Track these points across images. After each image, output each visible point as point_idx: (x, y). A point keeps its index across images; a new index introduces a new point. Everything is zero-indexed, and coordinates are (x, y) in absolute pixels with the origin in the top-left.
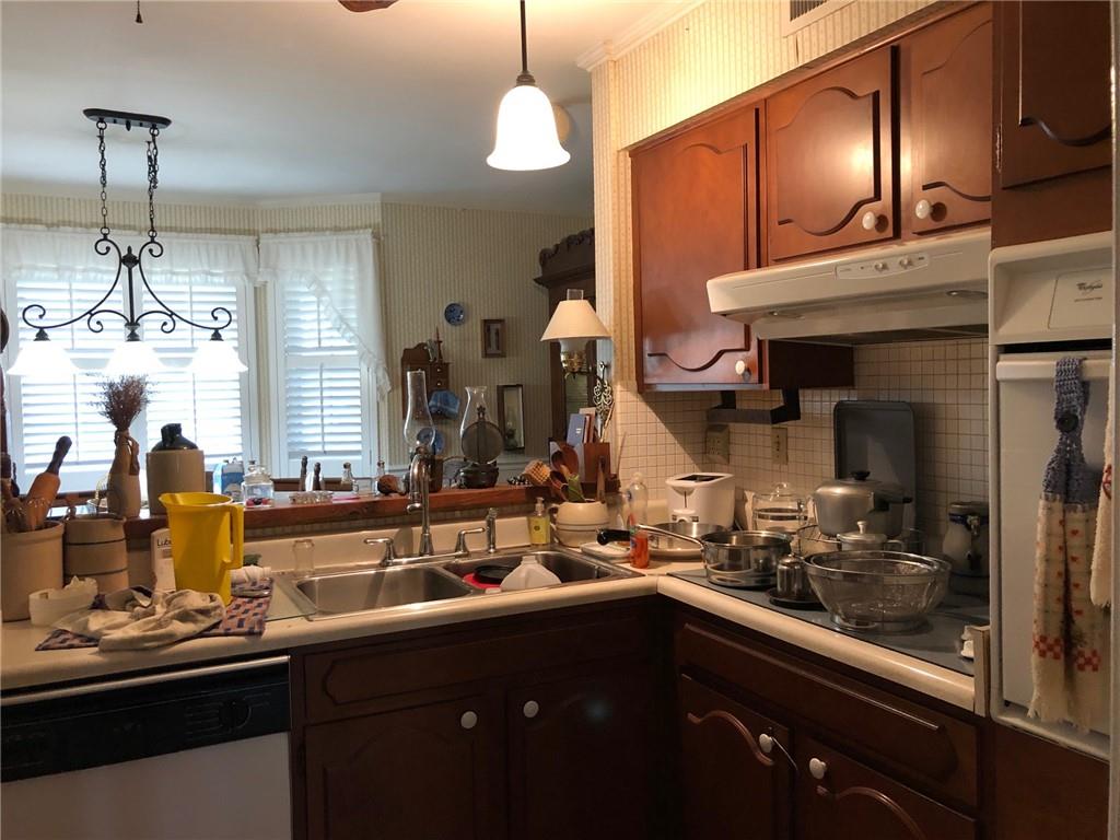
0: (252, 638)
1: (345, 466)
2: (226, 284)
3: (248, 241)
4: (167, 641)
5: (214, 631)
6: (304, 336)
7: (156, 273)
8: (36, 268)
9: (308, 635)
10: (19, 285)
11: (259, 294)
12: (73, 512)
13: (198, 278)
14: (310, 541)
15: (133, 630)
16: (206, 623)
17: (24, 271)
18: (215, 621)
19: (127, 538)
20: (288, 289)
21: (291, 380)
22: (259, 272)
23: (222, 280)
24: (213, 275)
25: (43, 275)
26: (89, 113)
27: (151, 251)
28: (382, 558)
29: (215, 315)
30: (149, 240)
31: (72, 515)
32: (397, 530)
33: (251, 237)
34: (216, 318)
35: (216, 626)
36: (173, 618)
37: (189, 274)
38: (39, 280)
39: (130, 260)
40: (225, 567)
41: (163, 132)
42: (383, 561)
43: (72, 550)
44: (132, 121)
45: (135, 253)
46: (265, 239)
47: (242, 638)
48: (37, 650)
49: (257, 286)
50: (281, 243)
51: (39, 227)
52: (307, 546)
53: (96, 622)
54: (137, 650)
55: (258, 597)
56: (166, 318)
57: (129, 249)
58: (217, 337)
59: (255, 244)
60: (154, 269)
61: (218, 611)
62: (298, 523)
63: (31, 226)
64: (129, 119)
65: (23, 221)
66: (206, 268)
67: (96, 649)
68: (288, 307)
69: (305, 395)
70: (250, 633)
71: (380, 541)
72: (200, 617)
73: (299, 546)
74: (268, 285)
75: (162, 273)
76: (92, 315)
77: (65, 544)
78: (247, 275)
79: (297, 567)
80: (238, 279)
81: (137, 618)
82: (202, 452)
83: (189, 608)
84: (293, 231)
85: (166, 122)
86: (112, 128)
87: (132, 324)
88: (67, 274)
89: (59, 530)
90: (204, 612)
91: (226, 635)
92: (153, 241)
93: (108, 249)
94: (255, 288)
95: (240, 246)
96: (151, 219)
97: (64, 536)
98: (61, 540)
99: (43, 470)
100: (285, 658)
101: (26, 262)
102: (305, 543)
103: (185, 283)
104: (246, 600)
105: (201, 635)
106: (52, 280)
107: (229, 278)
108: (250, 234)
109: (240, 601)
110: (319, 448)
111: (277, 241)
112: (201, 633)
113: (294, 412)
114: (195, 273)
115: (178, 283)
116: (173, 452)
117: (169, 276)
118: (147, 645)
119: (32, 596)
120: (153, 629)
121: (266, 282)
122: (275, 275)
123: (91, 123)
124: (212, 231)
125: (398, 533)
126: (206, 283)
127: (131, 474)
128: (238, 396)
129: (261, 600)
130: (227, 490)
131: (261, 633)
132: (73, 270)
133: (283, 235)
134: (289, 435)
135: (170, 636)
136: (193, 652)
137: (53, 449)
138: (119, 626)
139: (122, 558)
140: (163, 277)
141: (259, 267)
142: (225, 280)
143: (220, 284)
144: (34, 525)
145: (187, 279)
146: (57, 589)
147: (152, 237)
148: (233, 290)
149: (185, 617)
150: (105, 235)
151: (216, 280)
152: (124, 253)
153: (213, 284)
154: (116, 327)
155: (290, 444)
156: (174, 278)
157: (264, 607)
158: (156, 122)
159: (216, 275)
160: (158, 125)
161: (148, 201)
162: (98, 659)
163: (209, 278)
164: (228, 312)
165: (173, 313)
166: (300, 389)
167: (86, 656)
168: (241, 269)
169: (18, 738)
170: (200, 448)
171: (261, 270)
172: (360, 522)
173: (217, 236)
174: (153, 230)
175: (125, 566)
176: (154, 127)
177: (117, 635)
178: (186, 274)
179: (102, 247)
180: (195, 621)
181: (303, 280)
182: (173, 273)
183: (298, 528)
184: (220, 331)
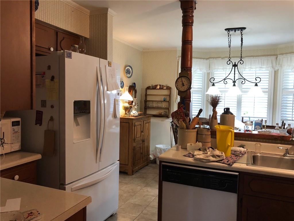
0: (229, 166)
1: (289, 125)
2: (266, 70)
3: (274, 58)
4: (208, 161)
5: (221, 162)
6: (289, 84)
7: (247, 68)
8: (218, 69)
9: (245, 169)
10: (215, 73)
11: (276, 73)
12: (200, 126)
13: (258, 69)
14: (260, 144)
15: (202, 157)
16: (218, 159)
17: (216, 70)
18: (221, 159)
19: (211, 134)
20: (285, 71)
21: (284, 98)
22: (276, 66)
23: (265, 69)
24: (262, 68)
25: (220, 70)
26: (226, 30)
27: (240, 63)
28: (284, 153)
29: (256, 79)
30: (240, 60)
31: (200, 127)
32: (291, 146)
33: (275, 57)
34: (256, 80)
35: (221, 160)
36: (211, 156)
37: (256, 68)
38: (219, 71)
39: (235, 65)
40: (229, 146)
41: (244, 31)
42: (284, 154)
43: (199, 135)
44: (236, 30)
45: (236, 64)
46: (279, 57)
47: (226, 165)
48: (183, 156)
49: (276, 70)
50: (284, 57)
51: (220, 59)
52: (259, 145)
53: (196, 153)
54: (200, 161)
55: (238, 156)
56: (243, 80)
57: (235, 63)
58: (256, 85)
59: (276, 58)
60: (246, 67)
61: (222, 157)
62: (258, 138)
63: (218, 59)
64: (235, 29)
65: (217, 58)
66: (260, 66)
67: (193, 159)
68: (285, 76)
69: (288, 102)
70: (229, 164)
71: (281, 148)
72: (217, 157)
73: (256, 145)
74: (279, 70)
75: (248, 68)
76: (225, 80)
77: (197, 134)
78: (273, 67)
79: (255, 151)
80: (269, 69)
81: (204, 154)
82: (234, 116)
83: (215, 154)
84: (288, 53)
85: (245, 28)
86: (231, 32)
87: (234, 82)
88: (225, 70)
89: (196, 130)
90: (219, 156)
91: (223, 163)
92: (241, 60)
93: (230, 63)
94: (275, 71)
95: (271, 59)
96: (241, 54)
97: (197, 132)
98: (196, 133)
99: (195, 116)
100: (237, 174)
101: (216, 67)
102: (258, 144)
103: (254, 71)
104: (235, 156)
105: (217, 162)
106: (222, 71)
107: (267, 69)
108: (275, 56)
109: (233, 156)
110: (291, 119)
111: (283, 57)
112: (217, 161)
113: (284, 107)
114: (257, 68)
115: (252, 71)
116: (227, 115)
117: (250, 69)
118: (203, 161)
119: (188, 144)
120: (205, 157)
121: (278, 69)
122: (281, 67)
123: (226, 32)
124: (263, 56)
125: (291, 147)
126: (260, 70)
127: (215, 119)
128: (267, 102)
129: (238, 157)
130: (255, 127)
131: (232, 165)
132: (227, 69)
133: (285, 55)
134: (282, 114)
135: (209, 160)
136: (214, 165)
137: (198, 111)
138: (199, 155)
139: (209, 139)
140: (248, 69)
141: (276, 65)
142: (266, 69)
143: (264, 70)
144: (191, 128)
145: (255, 69)
146: (194, 143)
147: (241, 59)
148: (268, 72)
149: (213, 156)
150: (230, 60)
151: (263, 69)
152: (234, 64)
153: (262, 70)
154: (230, 83)
155: (281, 117)
156: (251, 69)
157: (238, 159)
158: (242, 29)
159: (264, 68)
160: (243, 30)
161: (241, 50)
162: (193, 161)
163: (261, 69)
164: (260, 78)
165: (245, 79)
166: (287, 101)
167: (191, 160)
168: (271, 65)
169: (176, 174)
170: (234, 115)
171: (277, 66)
172: (279, 142)
173: (264, 57)
174: (241, 57)
175: (210, 141)
176: (242, 30)
177: (198, 157)
178: (255, 68)
179: (228, 63)
180: (216, 158)
181: (290, 68)
182: (251, 68)
183: (259, 140)
184: (257, 84)
